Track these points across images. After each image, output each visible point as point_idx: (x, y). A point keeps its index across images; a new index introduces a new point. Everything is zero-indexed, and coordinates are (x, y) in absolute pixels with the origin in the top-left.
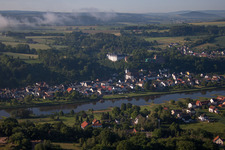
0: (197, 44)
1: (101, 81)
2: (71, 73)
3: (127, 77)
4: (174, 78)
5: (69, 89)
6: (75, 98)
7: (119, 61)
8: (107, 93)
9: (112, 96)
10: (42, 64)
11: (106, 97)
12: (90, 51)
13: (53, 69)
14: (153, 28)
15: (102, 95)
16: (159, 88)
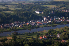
2: (26, 18)
3: (45, 19)
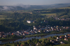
0: (61, 16)
1: (24, 30)
3: (34, 29)
4: (52, 28)
5: (12, 34)
6: (15, 37)
7: (31, 23)
8: (27, 35)
9: (28, 36)
10: (2, 25)
11: (26, 36)
12: (20, 20)
13: (6, 26)
14: (45, 10)
15: (25, 36)
16: (46, 32)
